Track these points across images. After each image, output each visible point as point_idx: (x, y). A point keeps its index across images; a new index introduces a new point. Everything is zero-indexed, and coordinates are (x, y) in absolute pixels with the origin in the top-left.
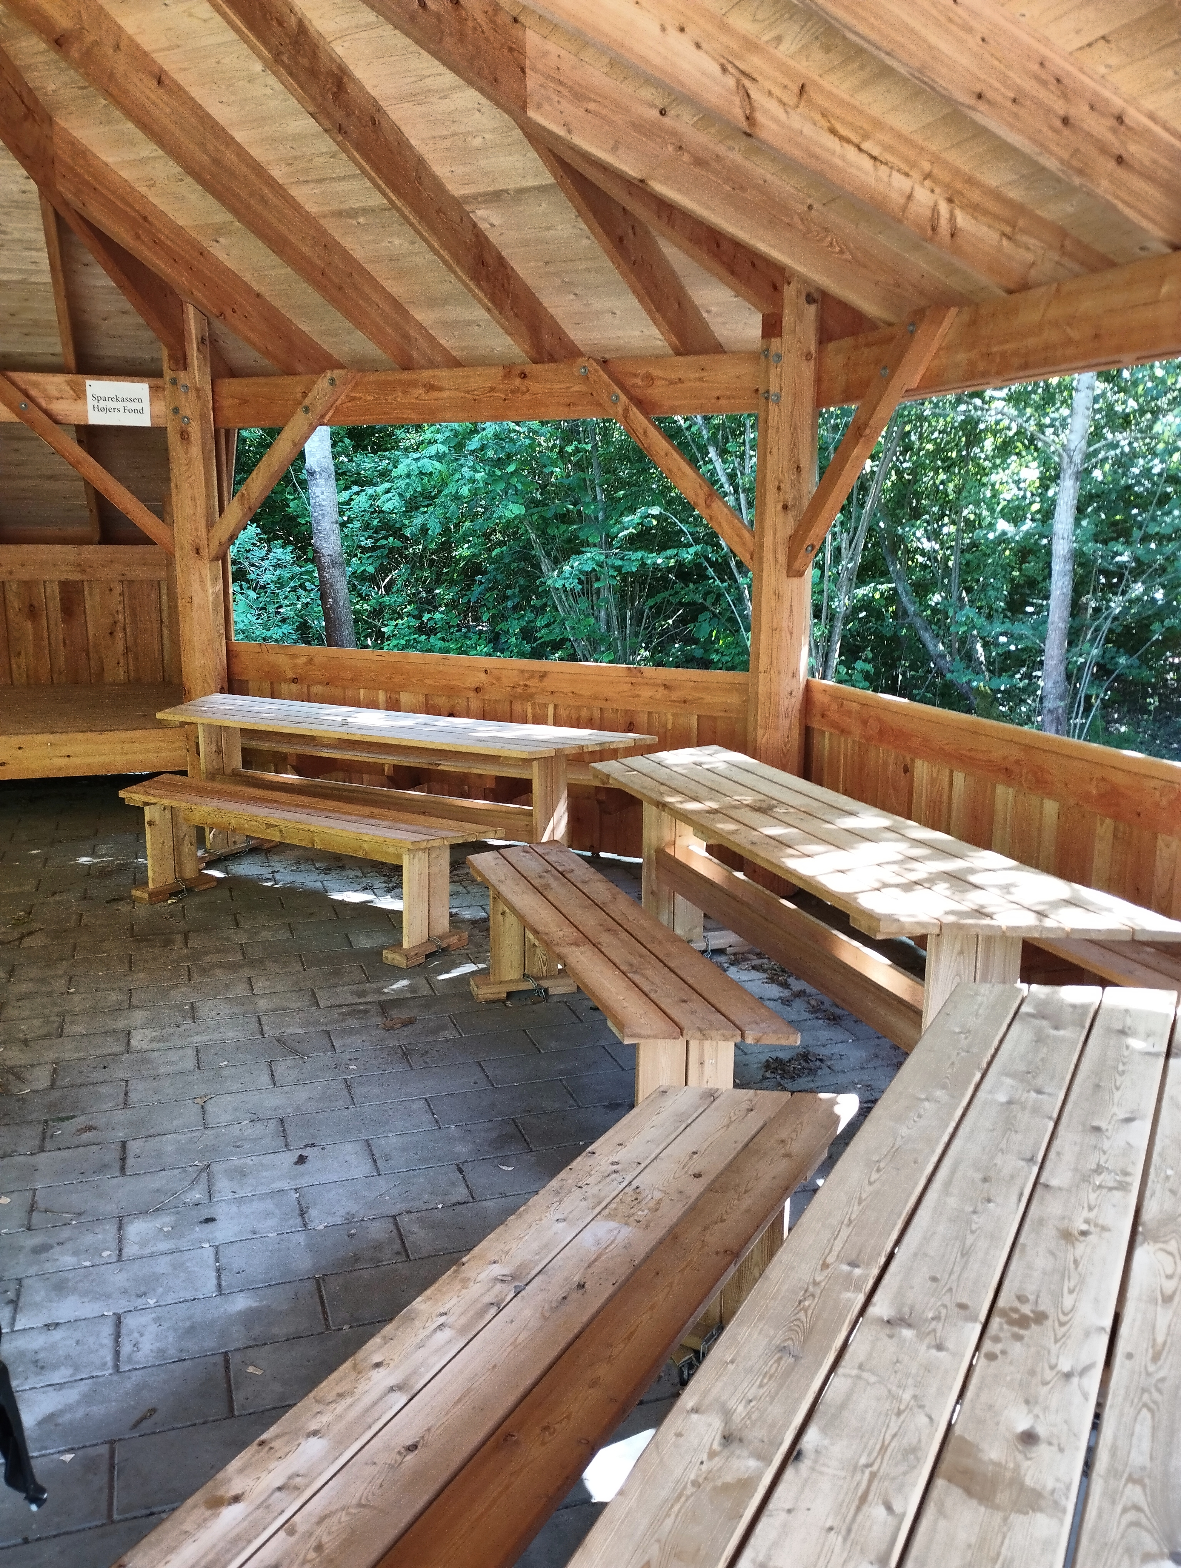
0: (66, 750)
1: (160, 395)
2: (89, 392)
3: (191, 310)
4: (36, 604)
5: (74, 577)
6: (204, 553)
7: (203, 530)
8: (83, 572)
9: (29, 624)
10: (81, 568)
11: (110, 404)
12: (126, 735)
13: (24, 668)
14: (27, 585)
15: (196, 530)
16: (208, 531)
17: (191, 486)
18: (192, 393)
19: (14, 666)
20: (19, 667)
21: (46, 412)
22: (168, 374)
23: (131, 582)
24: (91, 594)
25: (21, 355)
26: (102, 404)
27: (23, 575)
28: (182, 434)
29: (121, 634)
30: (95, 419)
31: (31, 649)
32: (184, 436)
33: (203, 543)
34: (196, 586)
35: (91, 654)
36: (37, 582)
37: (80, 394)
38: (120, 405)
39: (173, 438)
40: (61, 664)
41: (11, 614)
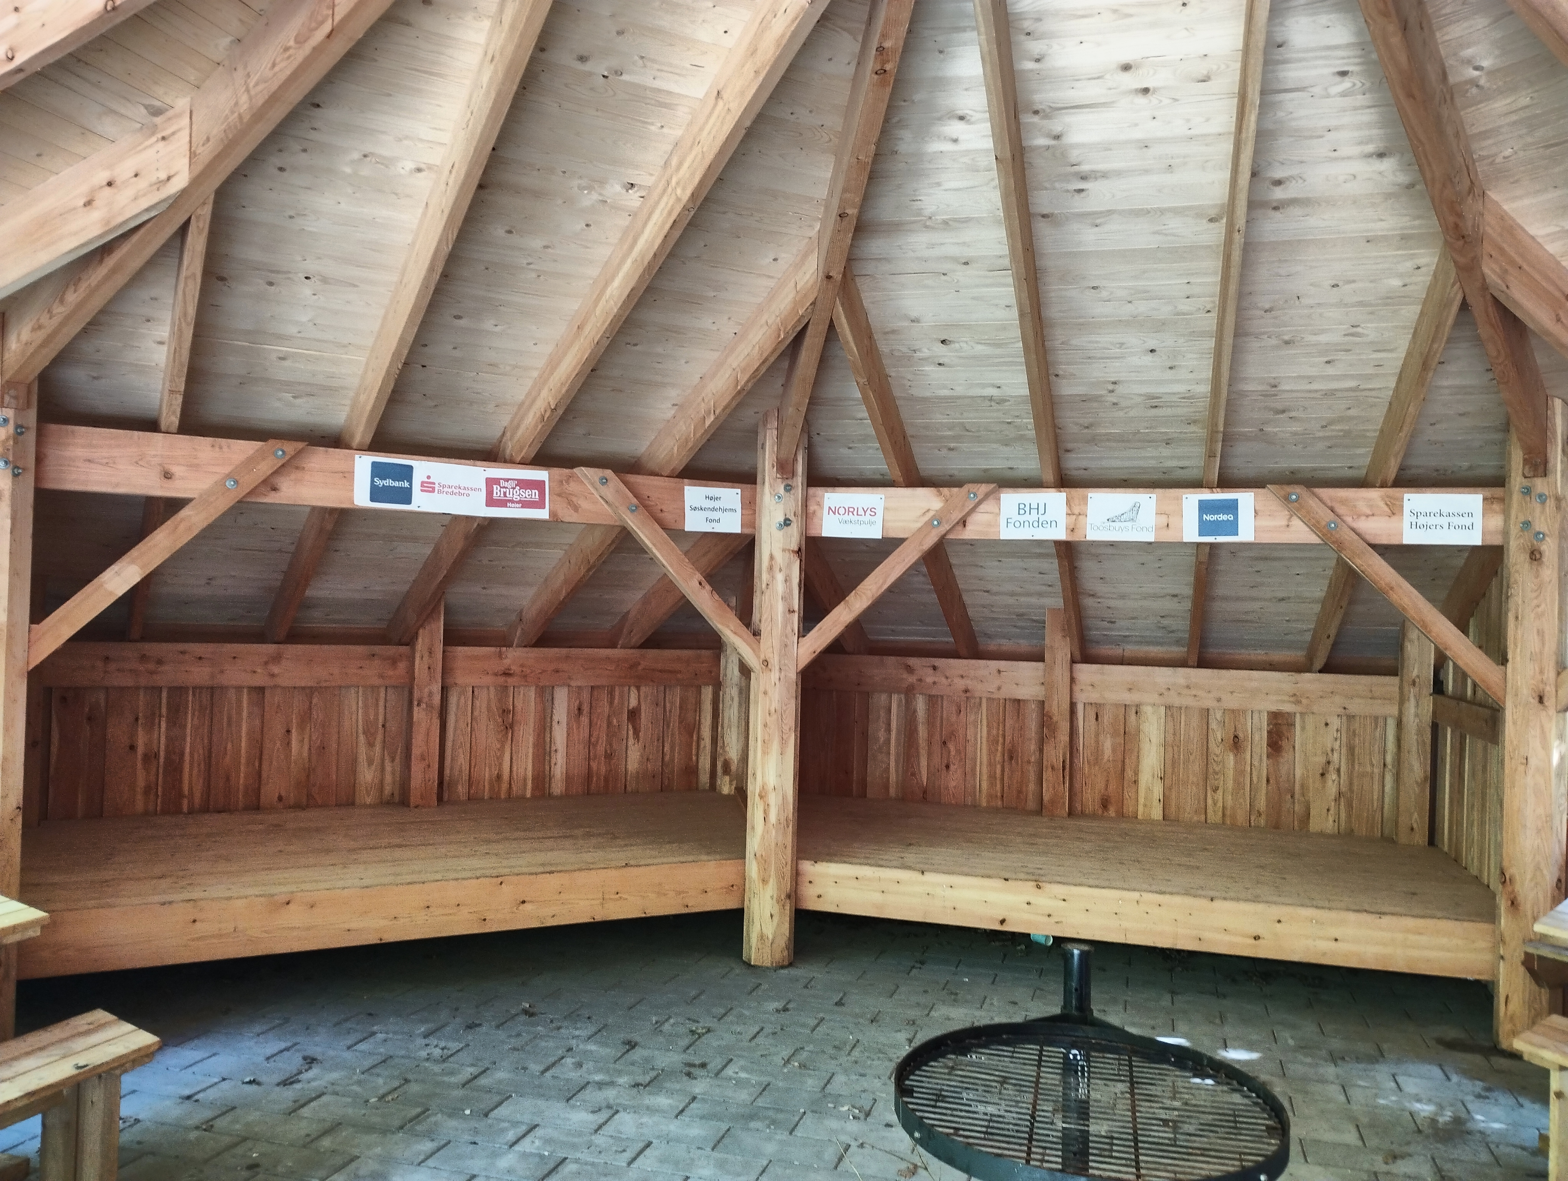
0: (1335, 932)
1: (1496, 507)
2: (1407, 506)
3: (1558, 404)
4: (1241, 735)
5: (1287, 708)
6: (1550, 702)
7: (1551, 674)
8: (1298, 702)
9: (1232, 757)
10: (1296, 699)
11: (1431, 521)
13: (1220, 804)
14: (1235, 713)
15: (1541, 672)
16: (1559, 674)
17: (1539, 616)
18: (1551, 504)
19: (1210, 801)
20: (1215, 803)
21: (1353, 530)
22: (1517, 481)
23: (1351, 718)
24: (1303, 728)
25: (1315, 469)
26: (1422, 520)
27: (1232, 702)
28: (1532, 553)
29: (1334, 777)
30: (1411, 537)
31: (1230, 784)
32: (1535, 556)
33: (1550, 690)
34: (1535, 744)
35: (1297, 796)
36: (1244, 712)
37: (1395, 509)
38: (1444, 521)
39: (1516, 558)
40: (1261, 803)
41: (1212, 744)
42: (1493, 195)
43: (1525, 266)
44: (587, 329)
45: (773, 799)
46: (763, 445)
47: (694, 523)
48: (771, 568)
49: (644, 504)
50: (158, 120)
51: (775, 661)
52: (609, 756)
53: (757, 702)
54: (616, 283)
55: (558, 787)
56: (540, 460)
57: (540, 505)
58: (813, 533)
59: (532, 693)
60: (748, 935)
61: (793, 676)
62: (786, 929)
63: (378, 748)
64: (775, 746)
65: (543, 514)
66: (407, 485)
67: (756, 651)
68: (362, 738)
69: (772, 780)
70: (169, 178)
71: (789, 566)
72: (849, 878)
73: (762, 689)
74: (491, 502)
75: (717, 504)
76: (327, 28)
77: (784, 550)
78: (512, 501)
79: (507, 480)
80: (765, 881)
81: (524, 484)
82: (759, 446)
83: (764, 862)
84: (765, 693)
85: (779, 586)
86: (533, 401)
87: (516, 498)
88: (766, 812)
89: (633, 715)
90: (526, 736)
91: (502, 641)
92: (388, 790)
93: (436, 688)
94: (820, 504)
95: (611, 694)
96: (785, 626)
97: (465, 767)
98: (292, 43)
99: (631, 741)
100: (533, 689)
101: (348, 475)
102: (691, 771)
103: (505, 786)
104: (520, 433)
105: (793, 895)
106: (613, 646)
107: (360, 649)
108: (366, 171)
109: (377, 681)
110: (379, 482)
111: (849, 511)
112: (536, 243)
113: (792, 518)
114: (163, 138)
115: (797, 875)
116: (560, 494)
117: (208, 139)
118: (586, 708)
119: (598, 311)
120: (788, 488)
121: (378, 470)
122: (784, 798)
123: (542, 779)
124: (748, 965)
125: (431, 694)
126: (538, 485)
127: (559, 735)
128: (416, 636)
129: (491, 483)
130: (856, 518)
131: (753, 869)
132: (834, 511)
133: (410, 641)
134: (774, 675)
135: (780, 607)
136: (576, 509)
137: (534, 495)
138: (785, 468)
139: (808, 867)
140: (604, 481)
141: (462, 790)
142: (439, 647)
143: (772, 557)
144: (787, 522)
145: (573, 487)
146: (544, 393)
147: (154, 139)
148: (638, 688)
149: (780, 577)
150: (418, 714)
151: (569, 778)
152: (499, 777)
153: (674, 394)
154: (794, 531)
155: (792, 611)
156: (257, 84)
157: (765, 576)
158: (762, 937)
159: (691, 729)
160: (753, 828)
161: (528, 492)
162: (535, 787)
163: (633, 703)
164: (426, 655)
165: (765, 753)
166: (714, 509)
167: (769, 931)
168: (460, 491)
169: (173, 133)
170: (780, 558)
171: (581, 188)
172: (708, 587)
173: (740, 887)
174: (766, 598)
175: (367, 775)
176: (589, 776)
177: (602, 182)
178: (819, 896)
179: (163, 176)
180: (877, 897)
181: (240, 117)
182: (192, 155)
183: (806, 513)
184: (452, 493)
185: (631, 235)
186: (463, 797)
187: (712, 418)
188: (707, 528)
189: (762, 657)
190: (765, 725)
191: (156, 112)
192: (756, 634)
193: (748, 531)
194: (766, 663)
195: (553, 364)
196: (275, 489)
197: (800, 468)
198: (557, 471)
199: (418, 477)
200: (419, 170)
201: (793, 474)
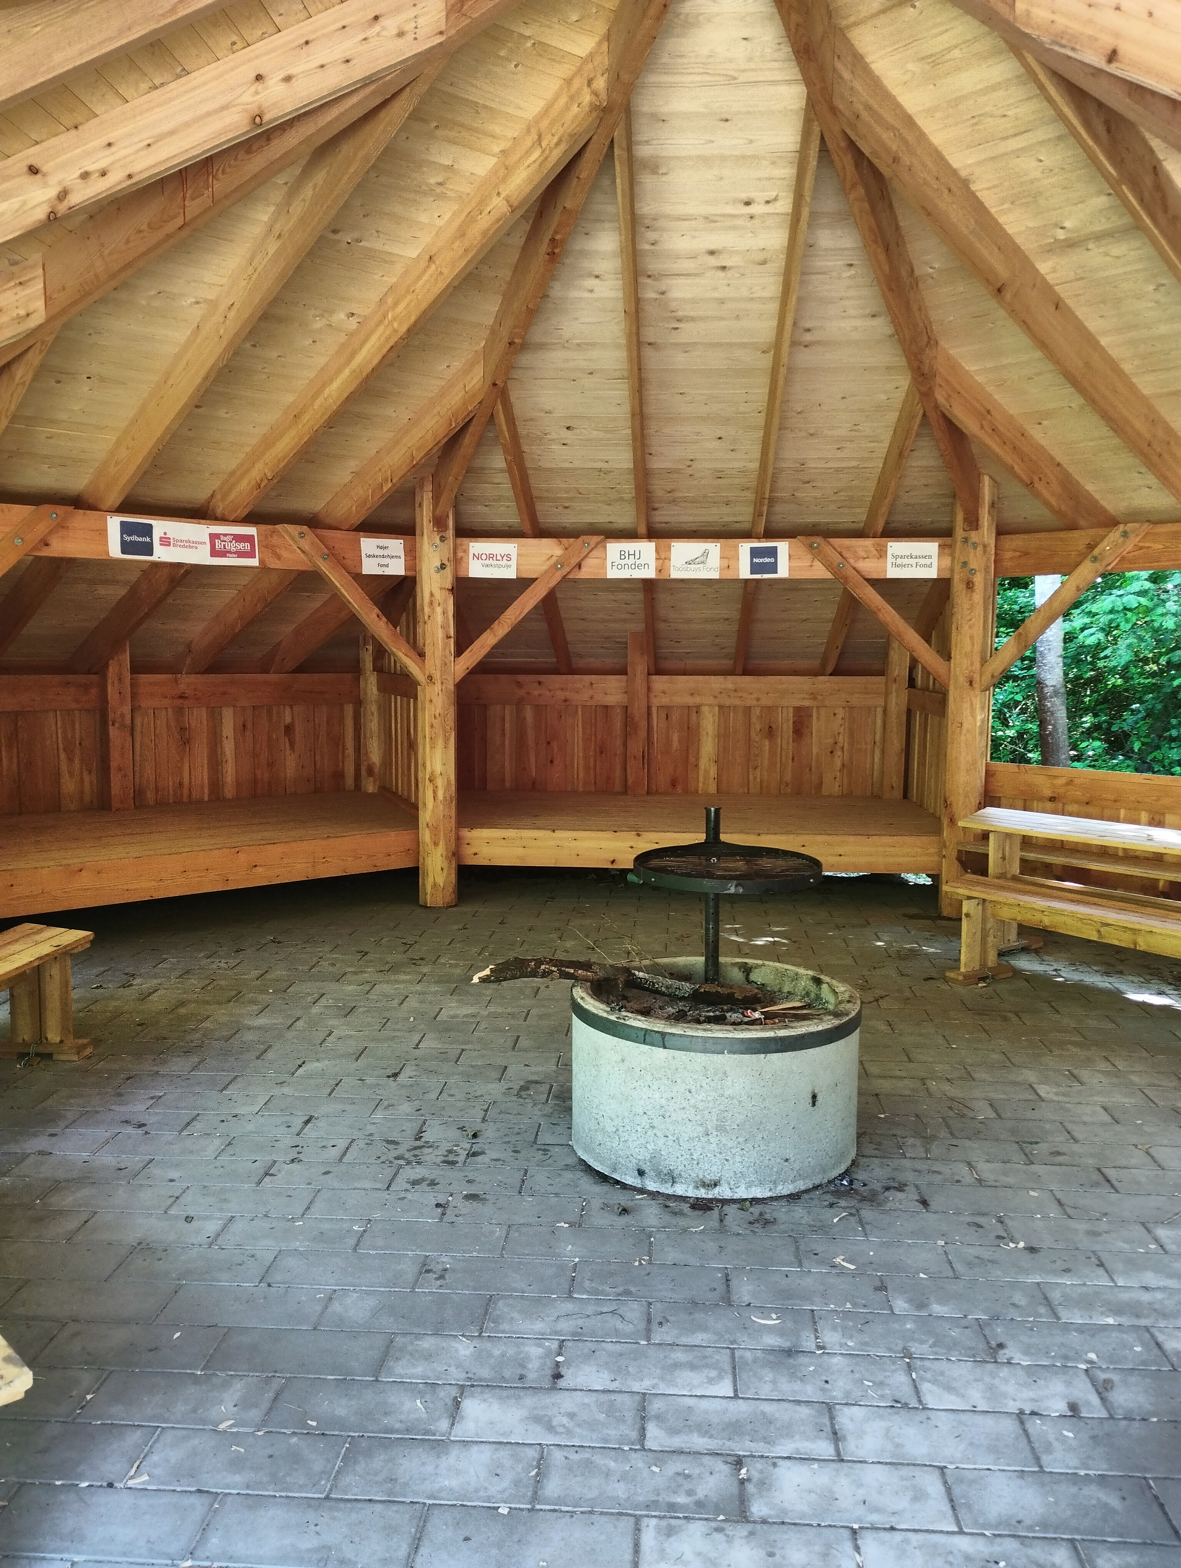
1: (946, 551)
2: (890, 552)
3: (986, 480)
4: (774, 726)
5: (807, 703)
6: (976, 685)
7: (977, 665)
8: (815, 699)
9: (767, 743)
10: (813, 696)
11: (906, 561)
12: (887, 839)
13: (758, 780)
14: (769, 710)
15: (972, 664)
16: (982, 665)
17: (971, 627)
18: (980, 549)
19: (751, 777)
20: (755, 778)
21: (854, 568)
22: (959, 533)
23: (852, 708)
24: (818, 718)
25: (828, 523)
26: (899, 561)
27: (766, 701)
28: (968, 583)
29: (840, 753)
30: (893, 573)
31: (766, 762)
32: (970, 585)
33: (976, 677)
34: (967, 712)
35: (813, 769)
36: (777, 707)
37: (882, 553)
38: (913, 561)
39: (958, 587)
40: (788, 777)
41: (753, 734)
42: (943, 343)
43: (963, 392)
44: (306, 418)
45: (440, 782)
46: (420, 505)
47: (369, 568)
48: (431, 603)
49: (333, 555)
50: (14, 269)
51: (437, 675)
52: (271, 764)
53: (424, 709)
54: (336, 385)
55: (229, 791)
56: (249, 519)
57: (251, 555)
58: (462, 574)
59: (203, 713)
60: (424, 885)
61: (451, 687)
62: (453, 877)
63: (77, 761)
64: (440, 743)
65: (254, 562)
66: (148, 540)
67: (422, 668)
68: (63, 756)
69: (438, 768)
70: (28, 315)
71: (445, 601)
72: (497, 839)
73: (428, 698)
74: (214, 553)
75: (386, 552)
76: (179, 221)
77: (441, 589)
78: (230, 552)
79: (225, 535)
80: (436, 844)
81: (238, 538)
82: (417, 505)
83: (434, 830)
84: (431, 701)
85: (439, 618)
86: (248, 471)
87: (233, 549)
88: (435, 792)
89: (289, 729)
90: (201, 750)
91: (173, 669)
92: (87, 798)
93: (127, 709)
94: (466, 551)
95: (270, 712)
96: (444, 649)
97: (152, 778)
98: (144, 227)
99: (288, 752)
100: (204, 709)
101: (103, 533)
102: (339, 775)
103: (186, 792)
104: (233, 495)
105: (456, 854)
106: (266, 671)
107: (57, 679)
108: (156, 303)
109: (74, 706)
110: (127, 538)
111: (490, 556)
112: (274, 354)
113: (446, 563)
114: (21, 283)
115: (458, 839)
116: (266, 546)
117: (64, 288)
118: (249, 725)
119: (317, 404)
120: (443, 539)
121: (126, 528)
122: (449, 781)
123: (216, 784)
124: (426, 907)
125: (122, 716)
126: (249, 539)
127: (229, 748)
128: (106, 666)
129: (213, 537)
130: (495, 562)
131: (426, 836)
132: (478, 557)
133: (99, 670)
134: (438, 687)
135: (440, 634)
136: (279, 557)
137: (247, 546)
138: (439, 523)
139: (466, 833)
140: (302, 535)
141: (150, 796)
142: (127, 676)
143: (432, 595)
144: (443, 566)
145: (275, 540)
146: (259, 465)
147: (12, 284)
148: (291, 707)
149: (439, 610)
150: (114, 732)
151: (238, 784)
152: (181, 784)
153: (353, 464)
154: (448, 573)
155: (449, 637)
156: (110, 254)
157: (427, 610)
158: (435, 885)
159: (337, 742)
160: (425, 804)
161: (242, 545)
162: (211, 792)
163: (288, 719)
164: (116, 682)
165: (433, 748)
166: (383, 556)
167: (441, 881)
168: (190, 545)
169: (30, 280)
170: (439, 595)
171: (315, 316)
172: (384, 619)
173: (416, 850)
174: (428, 627)
175: (69, 786)
176: (255, 781)
177: (331, 312)
178: (475, 854)
179: (22, 312)
180: (520, 851)
181: (96, 276)
182: (47, 299)
183: (457, 560)
184: (184, 546)
185: (348, 351)
186: (152, 803)
187: (390, 485)
188: (379, 571)
189: (427, 673)
190: (432, 726)
191: (15, 263)
192: (422, 655)
193: (410, 574)
194: (430, 678)
195: (268, 442)
196: (47, 545)
197: (451, 523)
198: (263, 527)
199: (157, 534)
200: (197, 303)
201: (445, 528)
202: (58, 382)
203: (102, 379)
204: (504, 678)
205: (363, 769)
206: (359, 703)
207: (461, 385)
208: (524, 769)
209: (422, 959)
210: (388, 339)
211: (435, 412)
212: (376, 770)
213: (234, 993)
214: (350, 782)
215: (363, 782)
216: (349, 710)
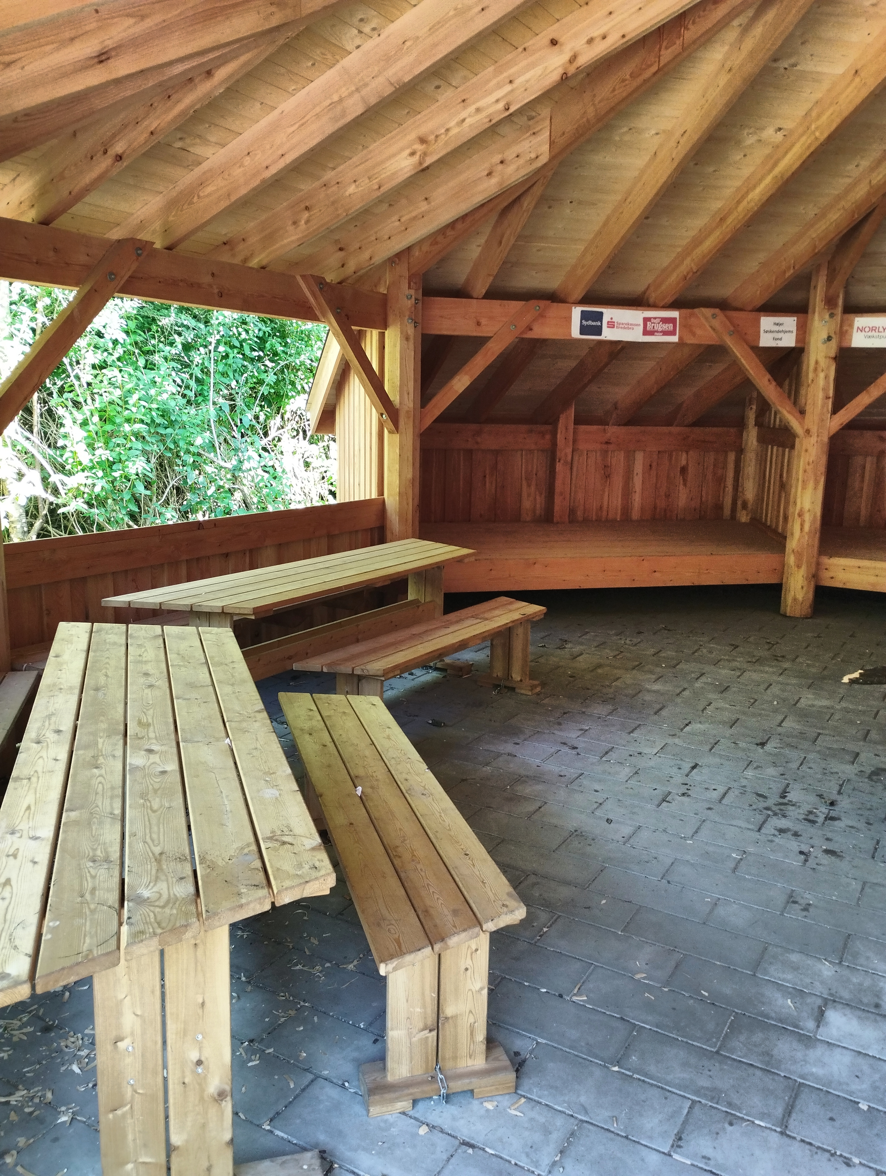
44: (729, 220)
45: (807, 517)
46: (815, 287)
47: (766, 341)
48: (816, 370)
49: (737, 331)
50: (531, 123)
51: (814, 430)
52: (668, 496)
53: (799, 457)
54: (758, 190)
55: (635, 515)
56: (675, 304)
57: (673, 333)
58: (845, 345)
59: (622, 455)
60: (785, 598)
61: (826, 439)
62: (811, 595)
63: (533, 488)
64: (811, 485)
65: (675, 339)
66: (599, 324)
67: (801, 424)
68: (524, 482)
69: (807, 506)
70: (537, 157)
71: (828, 368)
72: (854, 567)
73: (804, 448)
74: (646, 333)
75: (781, 328)
76: (654, 68)
77: (826, 357)
78: (657, 332)
79: (655, 318)
80: (799, 567)
81: (665, 320)
82: (812, 287)
83: (798, 555)
84: (806, 451)
85: (821, 382)
86: (677, 266)
87: (660, 329)
88: (802, 525)
89: (684, 470)
90: (618, 483)
91: (602, 422)
92: (538, 512)
93: (569, 450)
94: (851, 325)
95: (671, 456)
96: (823, 407)
97: (582, 502)
98: (628, 77)
99: (681, 487)
100: (622, 452)
101: (568, 319)
102: (719, 507)
103: (604, 513)
104: (663, 287)
105: (815, 576)
106: (670, 424)
107: (524, 427)
108: (627, 138)
109: (533, 447)
110: (584, 323)
111: (873, 329)
112: (711, 169)
113: (833, 335)
114: (534, 133)
115: (818, 564)
116: (685, 326)
117: (564, 134)
118: (654, 464)
119: (740, 208)
120: (832, 315)
121: (585, 316)
122: (815, 516)
123: (626, 510)
124: (785, 616)
125: (566, 455)
126: (672, 320)
127: (638, 482)
128: (558, 419)
129: (646, 320)
130: (877, 334)
131: (791, 560)
132: (861, 330)
133: (553, 422)
134: (813, 439)
135: (821, 395)
136: (694, 334)
137: (670, 327)
138: (830, 302)
139: (826, 561)
140: (714, 316)
141: (579, 514)
142: (571, 426)
143: (817, 362)
144: (829, 338)
145: (693, 321)
146: (688, 261)
147: (528, 134)
148: (687, 452)
149: (822, 375)
150: (559, 467)
151: (642, 509)
152: (601, 507)
153: (762, 256)
154: (834, 344)
155: (828, 398)
156: (600, 102)
157: (811, 375)
158: (795, 599)
159: (720, 480)
160: (792, 534)
161: (667, 325)
162: (622, 514)
163: (684, 462)
164: (564, 431)
165: (804, 488)
166: (779, 332)
167: (800, 596)
168: (628, 326)
169: (541, 130)
170: (823, 363)
171: (748, 134)
172: (774, 383)
173: (781, 569)
174: (811, 389)
175: (527, 504)
176: (655, 508)
177: (763, 129)
178: (832, 578)
179: (533, 155)
180: (872, 579)
181: (588, 121)
182: (552, 143)
183: (843, 332)
184: (624, 328)
185: (772, 161)
186: (581, 519)
187: (792, 271)
188: (773, 344)
189: (806, 427)
190: (805, 471)
191: (531, 118)
192: (802, 412)
193: (799, 345)
194: (808, 432)
195: (697, 242)
196: (531, 329)
197: (840, 302)
198: (685, 311)
199: (606, 319)
200: (657, 134)
201: (835, 305)
202: (550, 207)
203: (580, 203)
204: (868, 434)
205: (739, 503)
206: (740, 451)
207: (868, 181)
208: (879, 511)
209: (783, 657)
210: (809, 147)
211: (840, 206)
212: (750, 505)
213: (637, 663)
214: (727, 512)
215: (738, 515)
216: (732, 457)
